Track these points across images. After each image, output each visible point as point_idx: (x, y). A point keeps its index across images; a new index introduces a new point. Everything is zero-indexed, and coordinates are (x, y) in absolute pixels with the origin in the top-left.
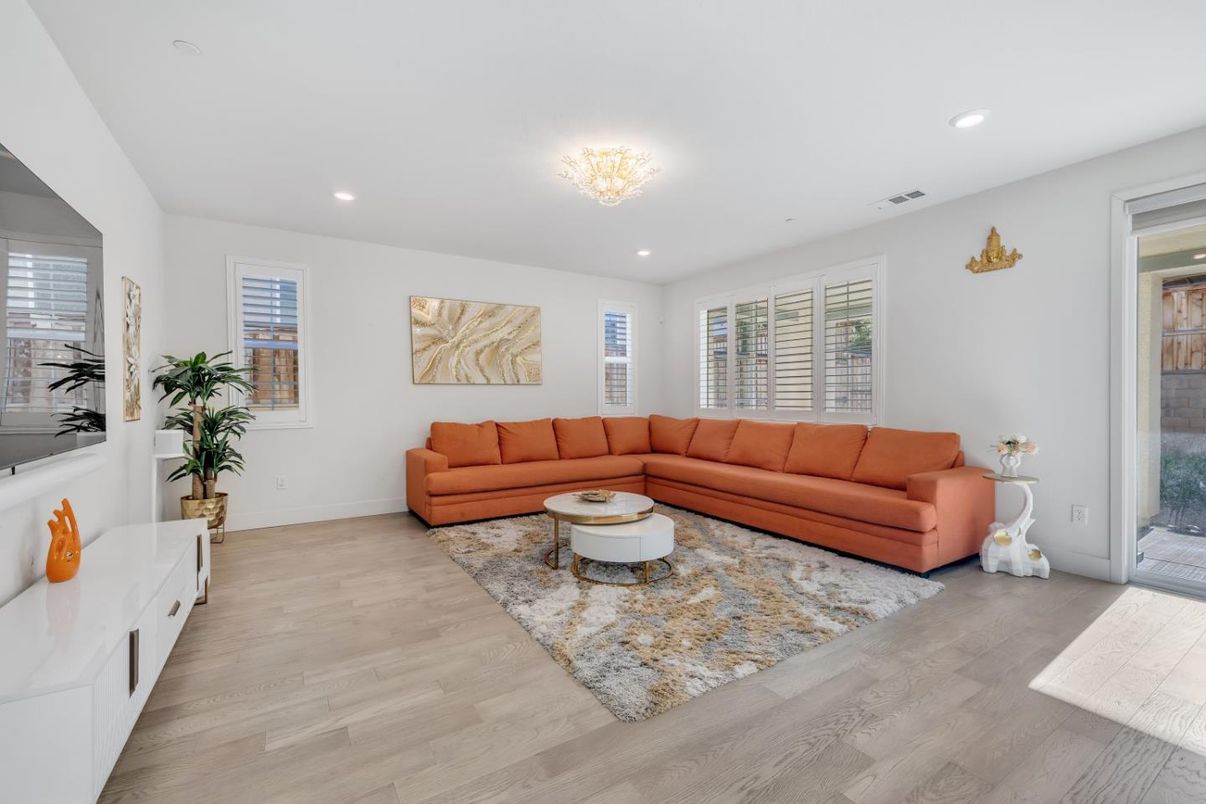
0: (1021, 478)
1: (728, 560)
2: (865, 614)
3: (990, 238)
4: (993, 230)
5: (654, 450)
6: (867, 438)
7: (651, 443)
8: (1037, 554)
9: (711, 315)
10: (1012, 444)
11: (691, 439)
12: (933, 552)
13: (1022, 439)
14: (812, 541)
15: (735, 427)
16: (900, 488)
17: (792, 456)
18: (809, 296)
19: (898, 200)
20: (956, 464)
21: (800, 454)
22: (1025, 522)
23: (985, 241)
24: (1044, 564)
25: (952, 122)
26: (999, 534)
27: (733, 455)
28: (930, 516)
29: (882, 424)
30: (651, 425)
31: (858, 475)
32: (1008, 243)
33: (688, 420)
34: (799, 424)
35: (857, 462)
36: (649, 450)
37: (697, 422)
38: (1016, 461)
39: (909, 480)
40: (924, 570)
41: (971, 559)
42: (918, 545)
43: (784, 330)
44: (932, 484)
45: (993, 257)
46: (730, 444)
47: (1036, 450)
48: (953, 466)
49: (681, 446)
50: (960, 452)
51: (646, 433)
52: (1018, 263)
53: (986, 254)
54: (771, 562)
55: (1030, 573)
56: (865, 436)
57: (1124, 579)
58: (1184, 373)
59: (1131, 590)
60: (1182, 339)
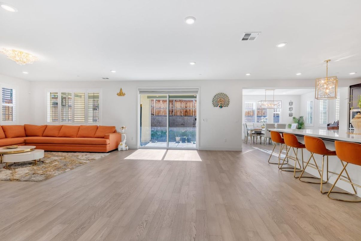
0: (124, 133)
1: (61, 158)
2: (94, 159)
3: (121, 90)
4: (121, 89)
5: (27, 136)
6: (98, 128)
7: (26, 134)
8: (126, 146)
9: (51, 94)
10: (123, 127)
11: (44, 131)
12: (109, 148)
13: (124, 127)
14: (84, 151)
15: (60, 127)
16: (103, 138)
17: (79, 133)
18: (84, 94)
19: (104, 78)
20: (115, 132)
21: (81, 133)
22: (125, 141)
23: (120, 90)
24: (127, 148)
25: (111, 71)
26: (121, 143)
27: (60, 135)
28: (108, 141)
29: (101, 125)
30: (25, 128)
31: (95, 136)
32: (124, 91)
33: (42, 126)
34: (81, 126)
35: (95, 133)
36: (25, 135)
37: (46, 126)
38: (123, 131)
39: (105, 135)
40: (107, 151)
41: (116, 149)
42: (106, 147)
43: (76, 100)
44: (109, 136)
45: (121, 94)
46: (59, 132)
47: (126, 129)
48: (114, 132)
49: (40, 134)
50: (115, 130)
51: (24, 130)
52: (125, 95)
53: (120, 92)
54: (73, 156)
55: (125, 150)
56: (97, 128)
57: (138, 148)
58: (162, 116)
59: (139, 149)
60: (161, 110)
